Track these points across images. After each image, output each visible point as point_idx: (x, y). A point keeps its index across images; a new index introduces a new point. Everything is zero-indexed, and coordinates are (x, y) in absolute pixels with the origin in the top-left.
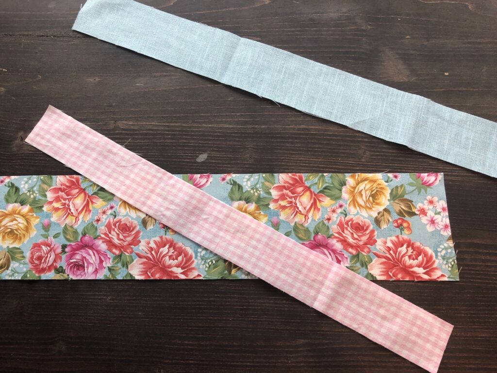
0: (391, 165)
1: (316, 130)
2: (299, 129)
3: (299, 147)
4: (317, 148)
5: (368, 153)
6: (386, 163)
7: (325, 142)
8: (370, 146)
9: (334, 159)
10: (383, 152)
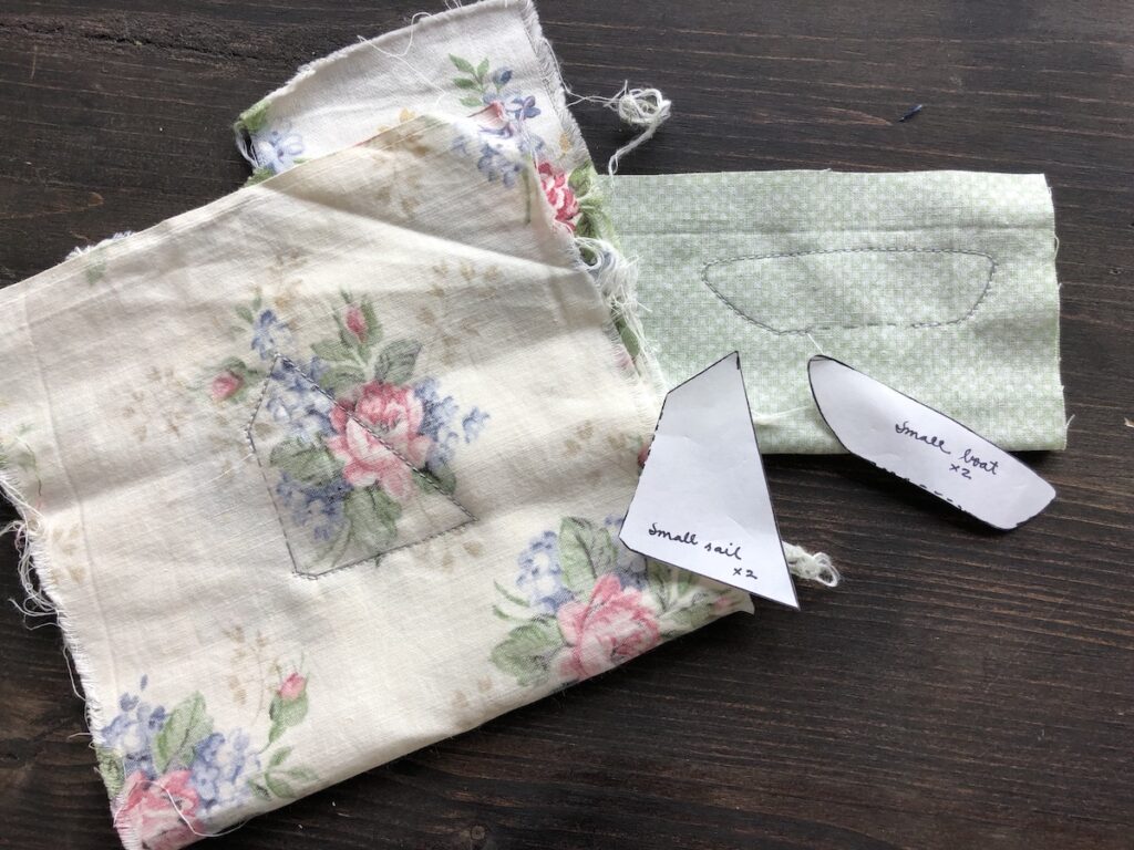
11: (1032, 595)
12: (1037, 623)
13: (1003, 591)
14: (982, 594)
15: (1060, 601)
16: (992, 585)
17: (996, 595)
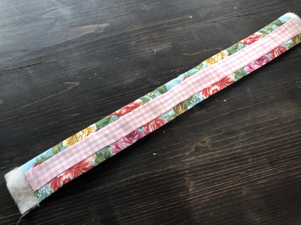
0: (213, 187)
1: (145, 176)
2: (131, 180)
3: (135, 197)
4: (151, 192)
5: (192, 182)
6: (209, 187)
7: (156, 185)
8: (192, 175)
9: (167, 198)
10: (203, 178)
11: (150, 204)
12: (153, 211)
13: (142, 206)
14: (137, 209)
15: (156, 202)
16: (139, 206)
17: (141, 208)
